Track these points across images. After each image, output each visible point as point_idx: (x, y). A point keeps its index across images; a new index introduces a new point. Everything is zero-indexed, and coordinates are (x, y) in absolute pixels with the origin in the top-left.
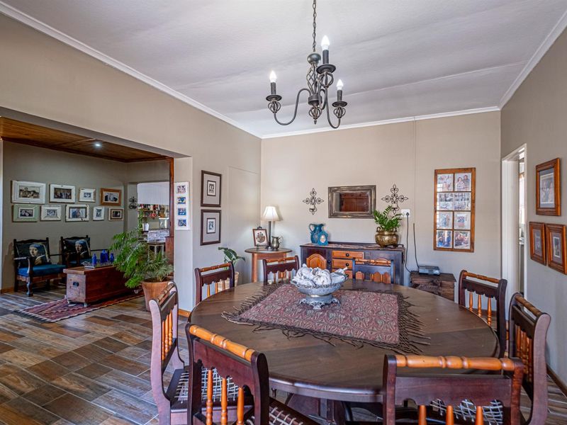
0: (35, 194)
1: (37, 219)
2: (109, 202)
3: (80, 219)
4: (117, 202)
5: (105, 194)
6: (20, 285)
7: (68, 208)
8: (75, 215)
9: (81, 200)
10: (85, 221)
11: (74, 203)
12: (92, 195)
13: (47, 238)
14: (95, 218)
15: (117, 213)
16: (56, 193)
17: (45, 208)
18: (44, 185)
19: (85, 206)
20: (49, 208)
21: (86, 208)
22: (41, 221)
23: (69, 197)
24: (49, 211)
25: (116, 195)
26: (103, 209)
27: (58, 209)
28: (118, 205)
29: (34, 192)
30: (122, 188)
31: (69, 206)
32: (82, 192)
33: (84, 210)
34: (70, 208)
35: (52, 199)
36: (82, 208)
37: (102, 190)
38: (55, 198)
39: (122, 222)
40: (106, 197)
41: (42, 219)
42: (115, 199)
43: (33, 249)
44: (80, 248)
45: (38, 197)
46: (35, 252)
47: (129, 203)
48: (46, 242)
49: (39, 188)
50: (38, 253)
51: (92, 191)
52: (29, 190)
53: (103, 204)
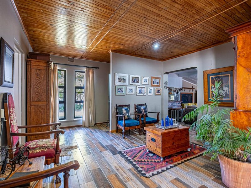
0: (124, 80)
1: (125, 94)
2: (155, 84)
3: (142, 94)
4: (159, 84)
5: (153, 80)
6: (118, 129)
7: (137, 88)
8: (140, 92)
9: (143, 84)
10: (144, 95)
11: (139, 85)
12: (148, 80)
13: (129, 104)
14: (149, 94)
15: (158, 91)
16: (132, 80)
17: (128, 88)
18: (128, 75)
19: (144, 87)
20: (130, 88)
21: (145, 88)
22: (127, 95)
23: (138, 82)
24: (130, 89)
25: (158, 80)
26: (152, 88)
27: (133, 88)
28: (159, 86)
29: (124, 79)
30: (160, 76)
31: (138, 86)
32: (143, 79)
33: (144, 89)
34: (138, 88)
35: (131, 83)
36: (143, 88)
37: (152, 78)
38: (132, 82)
39: (161, 96)
40: (154, 81)
41: (127, 94)
42: (158, 83)
43: (124, 110)
44: (144, 111)
45: (125, 82)
46: (125, 112)
47: (164, 85)
48: (129, 106)
49: (125, 77)
50: (126, 112)
51: (147, 78)
52: (122, 78)
53: (152, 86)
